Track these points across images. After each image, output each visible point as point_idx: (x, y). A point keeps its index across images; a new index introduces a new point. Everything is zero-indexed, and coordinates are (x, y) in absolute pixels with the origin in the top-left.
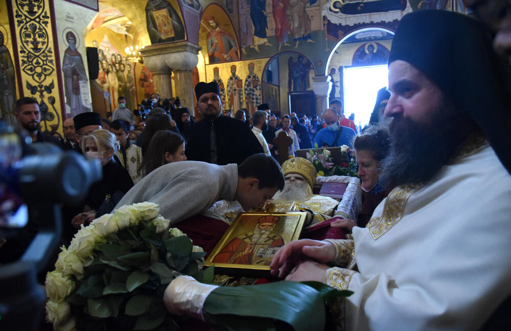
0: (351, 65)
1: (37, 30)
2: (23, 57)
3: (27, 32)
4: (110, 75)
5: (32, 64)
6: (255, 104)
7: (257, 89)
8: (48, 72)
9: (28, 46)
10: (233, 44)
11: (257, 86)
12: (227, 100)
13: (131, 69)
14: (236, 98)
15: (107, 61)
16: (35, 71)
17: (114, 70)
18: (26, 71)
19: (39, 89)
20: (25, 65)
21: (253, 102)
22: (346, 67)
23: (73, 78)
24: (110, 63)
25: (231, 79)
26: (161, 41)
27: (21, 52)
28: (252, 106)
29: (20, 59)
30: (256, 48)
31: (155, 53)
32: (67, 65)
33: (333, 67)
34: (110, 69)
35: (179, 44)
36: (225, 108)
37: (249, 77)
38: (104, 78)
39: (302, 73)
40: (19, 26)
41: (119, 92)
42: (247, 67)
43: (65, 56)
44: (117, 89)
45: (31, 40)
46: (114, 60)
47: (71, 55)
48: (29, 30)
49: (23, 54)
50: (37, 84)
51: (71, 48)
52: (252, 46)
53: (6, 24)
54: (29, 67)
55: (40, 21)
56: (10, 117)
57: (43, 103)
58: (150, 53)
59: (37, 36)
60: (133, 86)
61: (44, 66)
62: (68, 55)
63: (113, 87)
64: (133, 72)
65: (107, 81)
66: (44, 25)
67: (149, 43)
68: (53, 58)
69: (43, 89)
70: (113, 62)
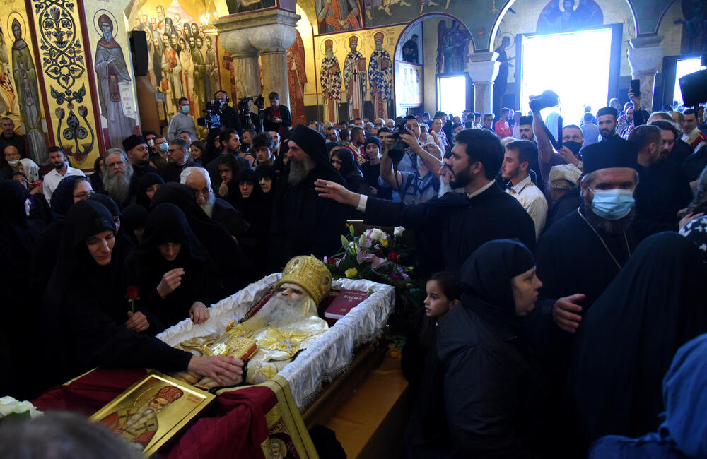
0: (534, 31)
1: (61, 17)
2: (45, 54)
3: (49, 20)
4: (181, 53)
5: (57, 64)
6: (383, 95)
7: (386, 73)
8: (76, 74)
9: (50, 39)
10: (352, 4)
11: (387, 68)
12: (343, 88)
13: (211, 45)
14: (356, 85)
15: (177, 35)
16: (61, 73)
17: (188, 46)
18: (50, 73)
19: (66, 96)
20: (49, 65)
21: (381, 92)
22: (526, 35)
23: (109, 78)
24: (182, 37)
25: (350, 57)
26: (242, 9)
27: (42, 48)
28: (379, 98)
29: (42, 57)
30: (387, 10)
31: (235, 27)
32: (102, 61)
33: (507, 35)
34: (183, 46)
35: (266, 13)
36: (340, 100)
37: (376, 54)
38: (174, 58)
39: (458, 45)
40: (37, 13)
41: (195, 77)
42: (373, 39)
43: (98, 49)
44: (192, 74)
45: (53, 30)
46: (187, 32)
47: (105, 48)
48: (51, 17)
49: (45, 51)
50: (63, 90)
51: (106, 38)
52: (381, 8)
53: (23, 10)
54: (53, 68)
55: (63, 4)
56: (35, 133)
57: (72, 115)
58: (227, 28)
59: (61, 24)
60: (214, 67)
61: (72, 66)
62: (102, 48)
63: (186, 71)
64: (215, 48)
65: (178, 63)
66: (68, 9)
67: (226, 13)
68: (83, 54)
69: (72, 96)
70: (186, 35)
